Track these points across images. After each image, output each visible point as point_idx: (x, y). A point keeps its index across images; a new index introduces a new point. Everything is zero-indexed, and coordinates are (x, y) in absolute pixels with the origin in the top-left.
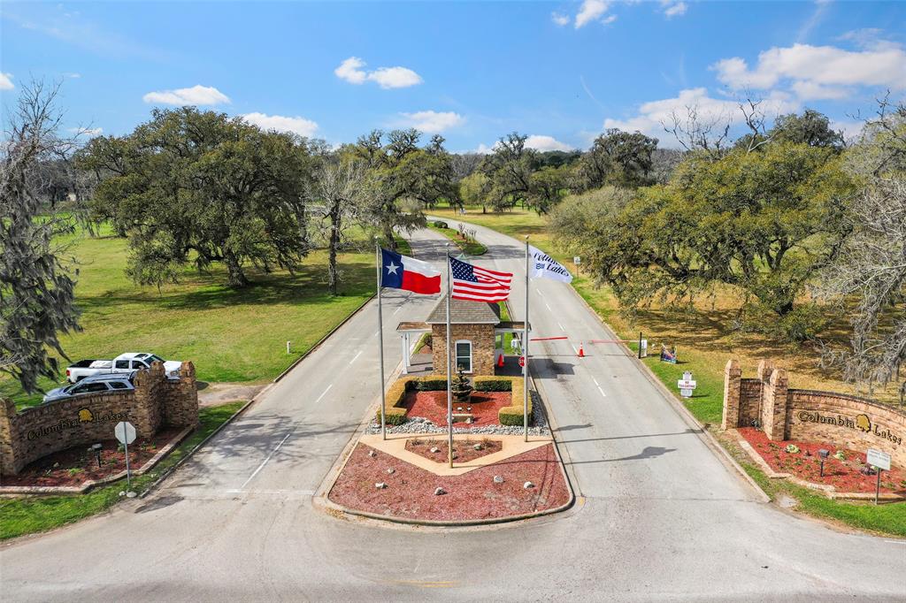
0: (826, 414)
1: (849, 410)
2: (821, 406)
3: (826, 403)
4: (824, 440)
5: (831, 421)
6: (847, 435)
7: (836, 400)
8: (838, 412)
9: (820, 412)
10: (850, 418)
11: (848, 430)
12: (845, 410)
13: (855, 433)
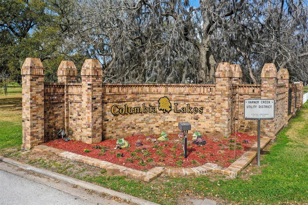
0: (133, 105)
1: (152, 96)
2: (129, 97)
3: (133, 93)
4: (133, 131)
5: (137, 111)
6: (151, 121)
7: (140, 88)
8: (142, 100)
9: (128, 104)
10: (152, 104)
11: (152, 115)
12: (148, 97)
13: (158, 117)
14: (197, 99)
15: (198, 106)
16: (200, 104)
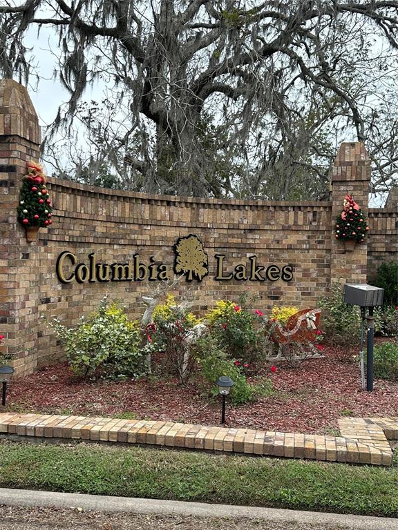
0: (109, 256)
1: (156, 232)
2: (100, 229)
3: (109, 220)
5: (121, 274)
7: (127, 206)
8: (133, 243)
10: (158, 255)
12: (148, 235)
14: (278, 242)
15: (279, 260)
16: (286, 255)
